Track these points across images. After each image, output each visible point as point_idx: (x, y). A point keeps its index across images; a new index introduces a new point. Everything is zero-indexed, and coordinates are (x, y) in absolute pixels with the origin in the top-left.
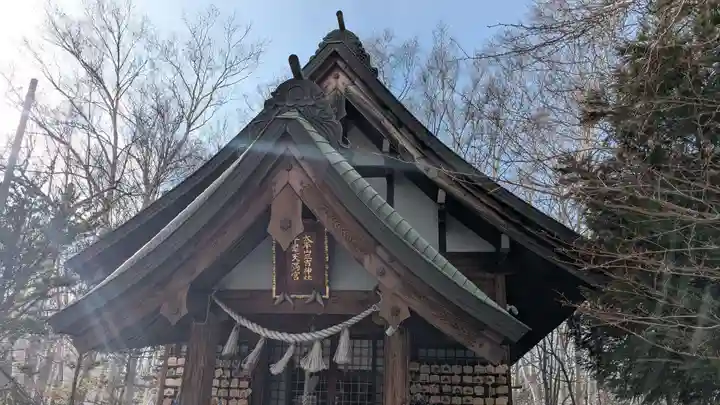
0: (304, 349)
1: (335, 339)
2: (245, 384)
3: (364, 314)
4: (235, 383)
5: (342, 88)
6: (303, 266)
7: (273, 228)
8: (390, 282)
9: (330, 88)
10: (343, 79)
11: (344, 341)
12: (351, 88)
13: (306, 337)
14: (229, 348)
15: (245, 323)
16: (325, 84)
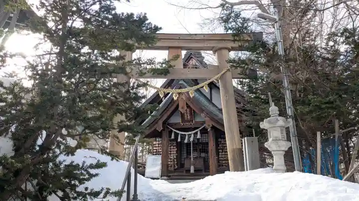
0: (190, 136)
1: (196, 133)
2: (175, 147)
3: (202, 127)
4: (172, 147)
5: (194, 63)
6: (187, 116)
7: (180, 109)
8: (207, 119)
9: (191, 63)
10: (194, 60)
11: (199, 133)
12: (197, 63)
13: (190, 133)
14: (173, 137)
15: (175, 131)
16: (189, 62)
